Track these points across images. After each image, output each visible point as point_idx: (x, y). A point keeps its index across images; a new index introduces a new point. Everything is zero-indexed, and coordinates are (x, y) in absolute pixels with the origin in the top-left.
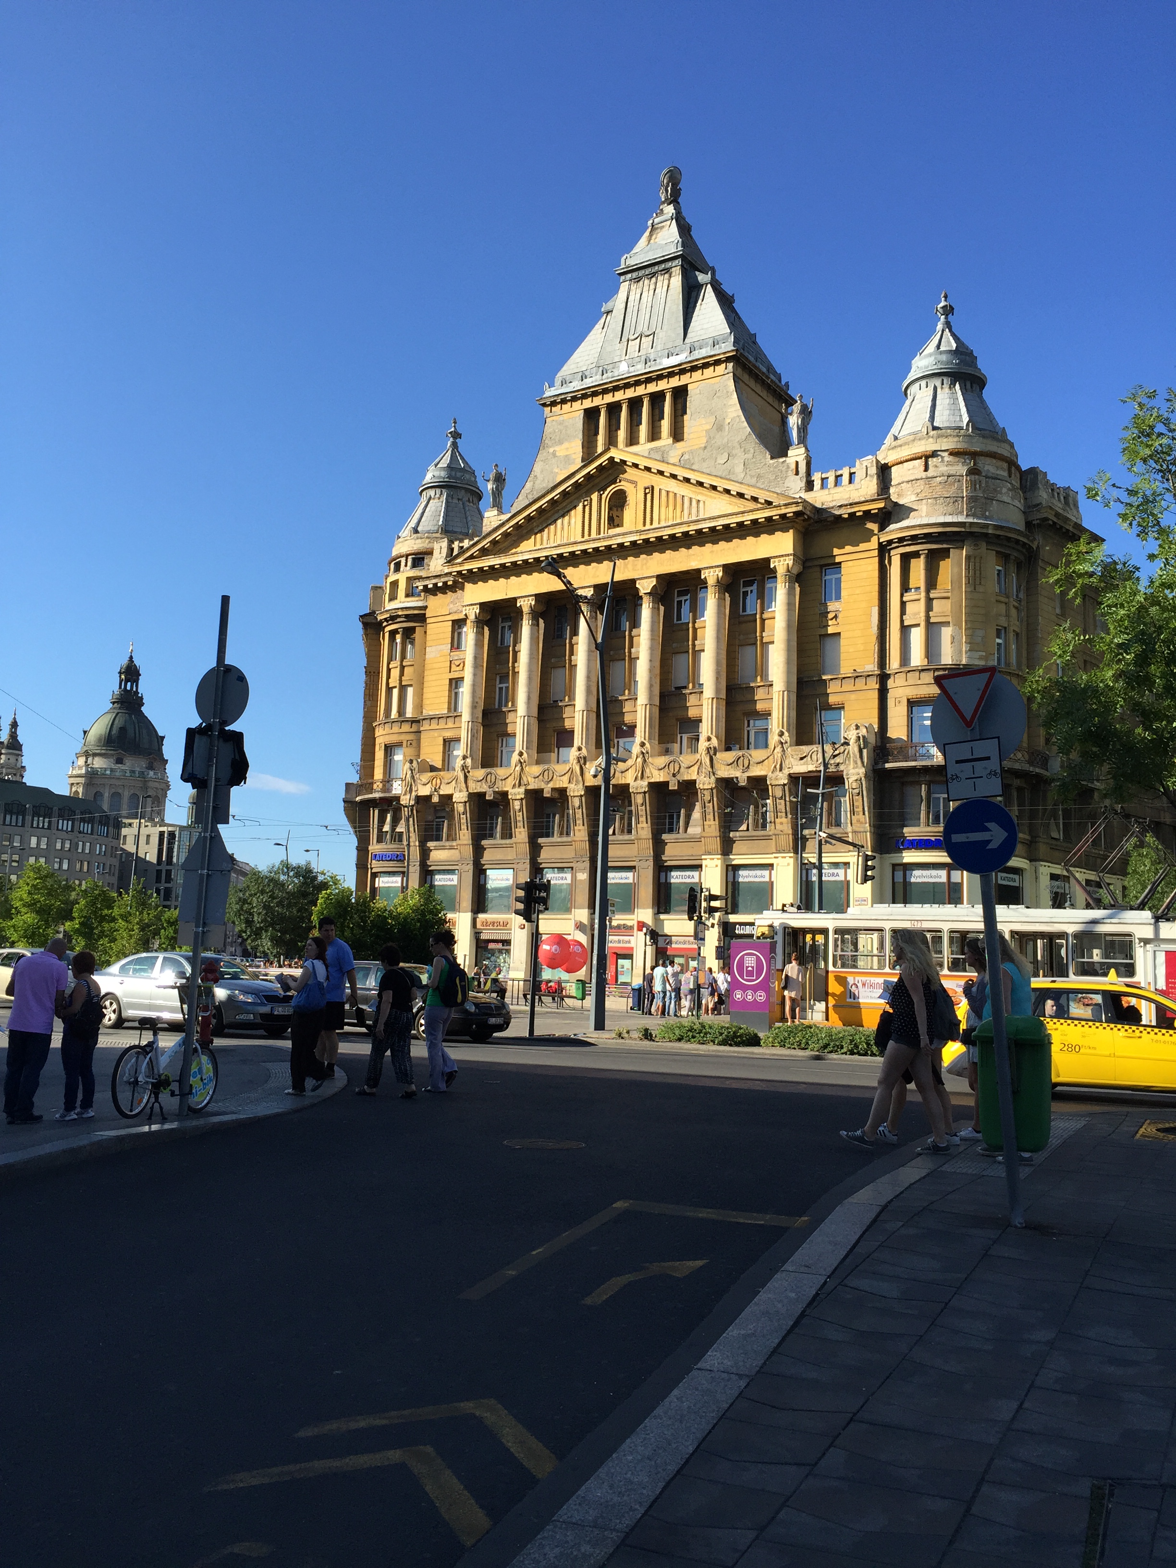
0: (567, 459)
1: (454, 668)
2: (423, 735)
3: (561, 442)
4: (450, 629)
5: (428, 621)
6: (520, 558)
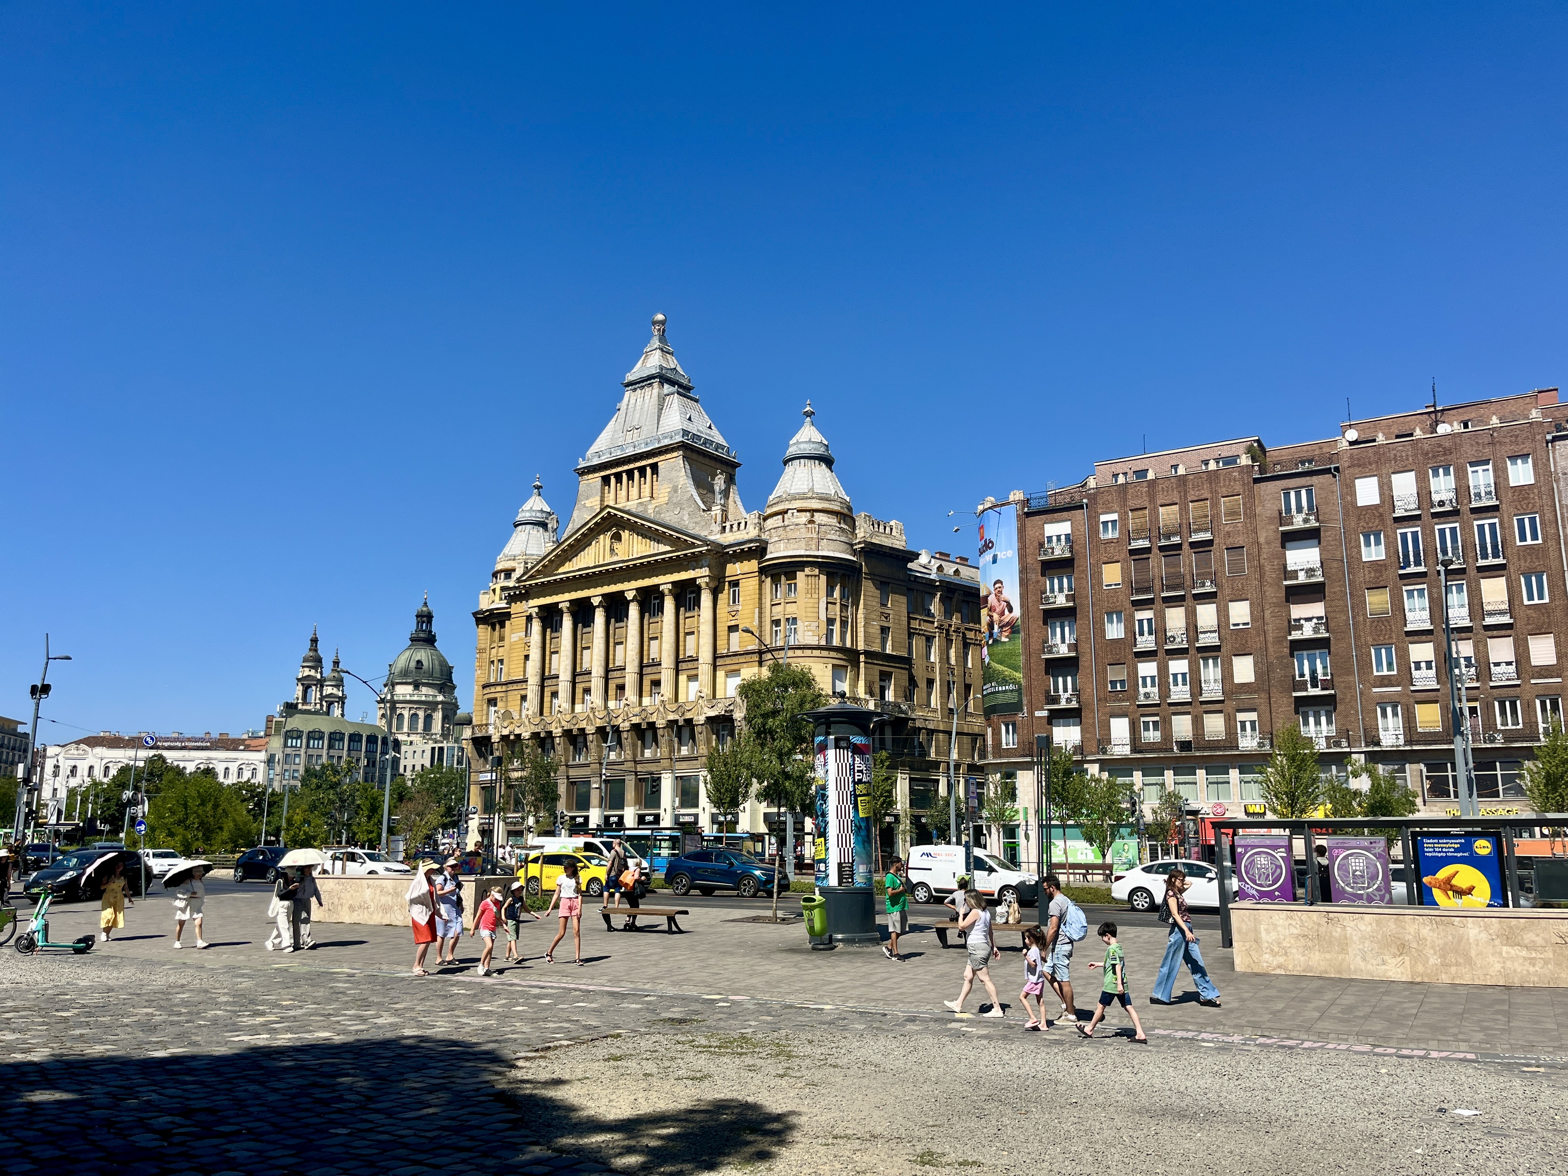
0: (591, 506)
1: (527, 649)
2: (509, 694)
3: (588, 498)
5: (512, 616)
6: (558, 577)
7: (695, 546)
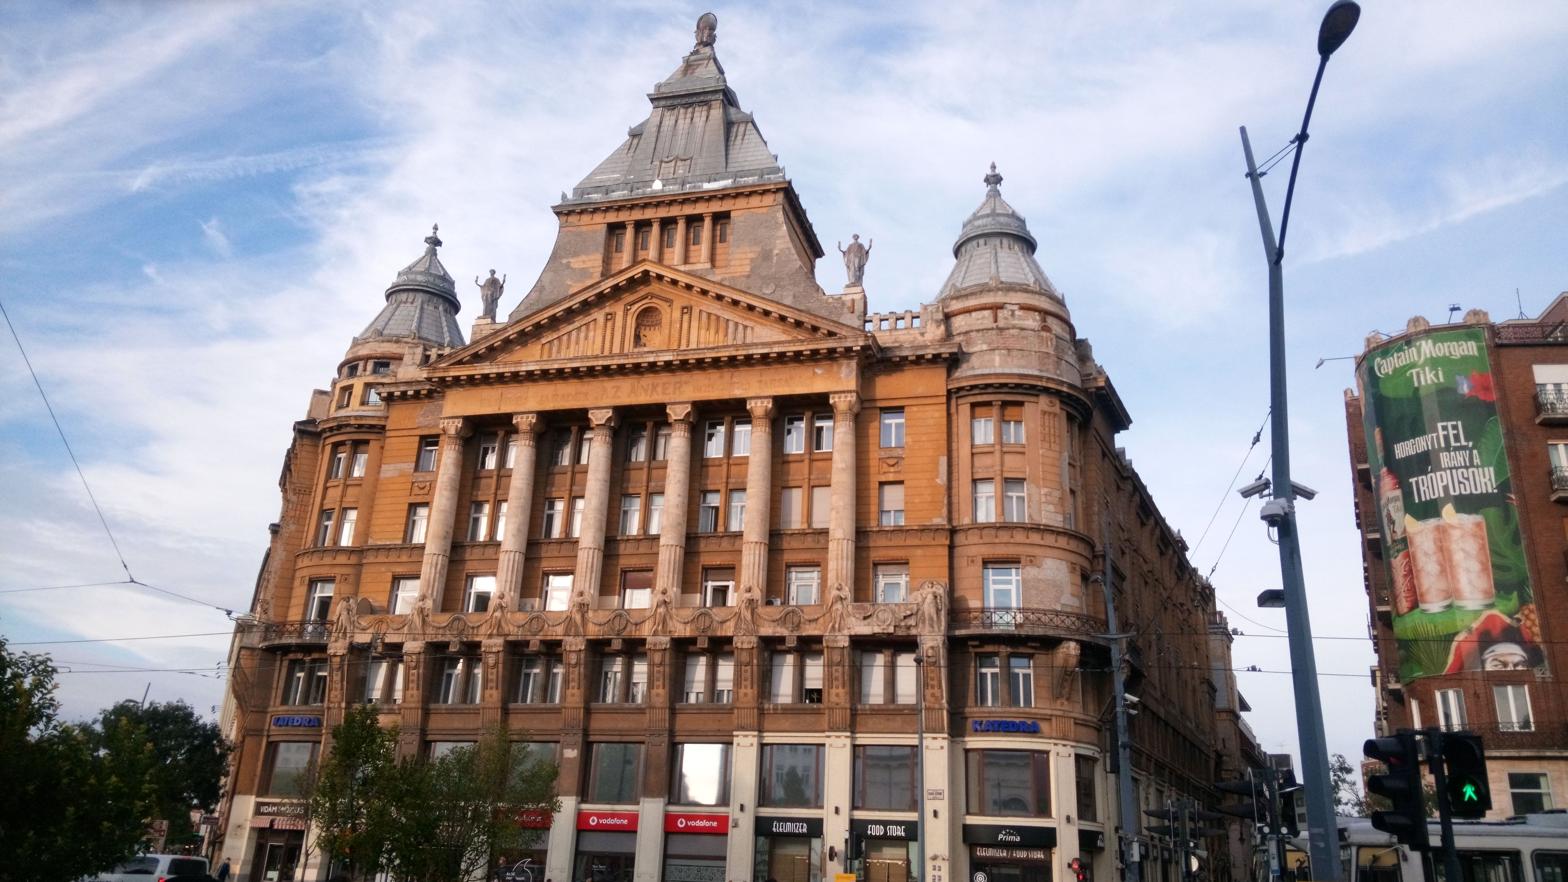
0: (584, 273)
1: (416, 491)
2: (365, 570)
3: (576, 254)
4: (416, 445)
5: (388, 434)
6: (524, 369)
7: (840, 338)
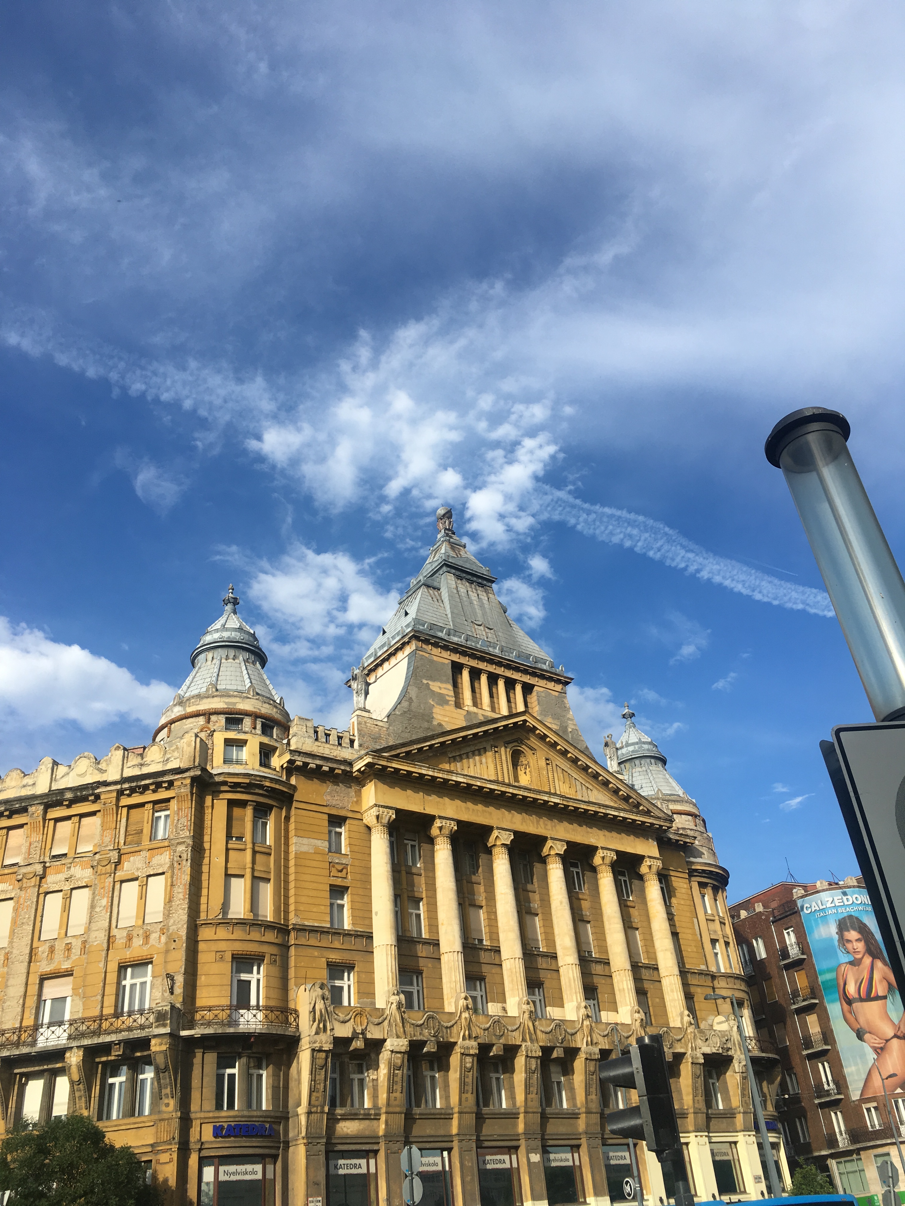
1: (334, 872)
2: (295, 952)
4: (327, 823)
5: (295, 804)
6: (454, 778)
7: (652, 816)
